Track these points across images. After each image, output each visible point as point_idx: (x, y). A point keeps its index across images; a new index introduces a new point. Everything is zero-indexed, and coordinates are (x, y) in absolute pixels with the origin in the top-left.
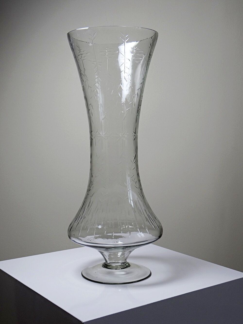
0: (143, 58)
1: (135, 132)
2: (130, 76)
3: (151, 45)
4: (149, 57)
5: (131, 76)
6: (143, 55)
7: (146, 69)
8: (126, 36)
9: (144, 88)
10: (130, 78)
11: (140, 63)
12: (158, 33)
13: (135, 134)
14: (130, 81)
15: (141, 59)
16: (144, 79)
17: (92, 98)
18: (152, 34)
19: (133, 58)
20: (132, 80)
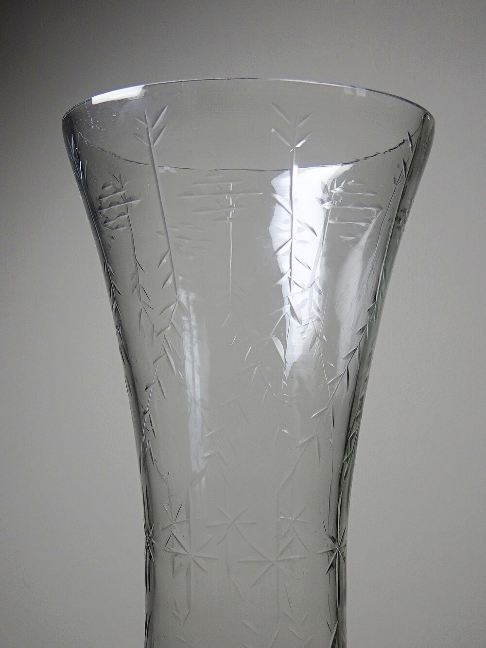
0: (374, 221)
1: (335, 537)
2: (315, 294)
3: (405, 164)
4: (398, 219)
5: (320, 292)
6: (375, 210)
7: (385, 270)
8: (299, 146)
9: (373, 347)
10: (317, 302)
11: (356, 242)
12: (434, 121)
13: (334, 540)
14: (317, 314)
15: (363, 224)
16: (374, 311)
17: (150, 389)
18: (410, 124)
19: (331, 222)
20: (323, 306)
